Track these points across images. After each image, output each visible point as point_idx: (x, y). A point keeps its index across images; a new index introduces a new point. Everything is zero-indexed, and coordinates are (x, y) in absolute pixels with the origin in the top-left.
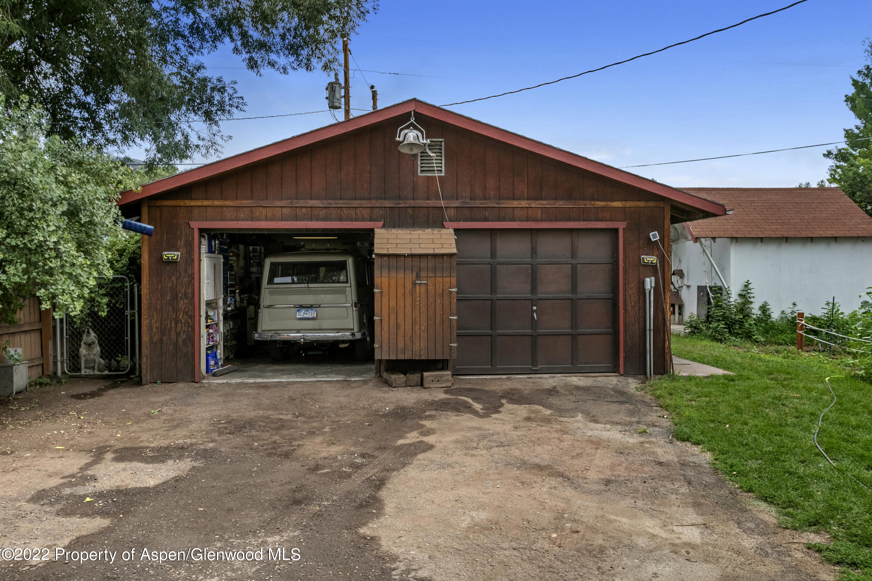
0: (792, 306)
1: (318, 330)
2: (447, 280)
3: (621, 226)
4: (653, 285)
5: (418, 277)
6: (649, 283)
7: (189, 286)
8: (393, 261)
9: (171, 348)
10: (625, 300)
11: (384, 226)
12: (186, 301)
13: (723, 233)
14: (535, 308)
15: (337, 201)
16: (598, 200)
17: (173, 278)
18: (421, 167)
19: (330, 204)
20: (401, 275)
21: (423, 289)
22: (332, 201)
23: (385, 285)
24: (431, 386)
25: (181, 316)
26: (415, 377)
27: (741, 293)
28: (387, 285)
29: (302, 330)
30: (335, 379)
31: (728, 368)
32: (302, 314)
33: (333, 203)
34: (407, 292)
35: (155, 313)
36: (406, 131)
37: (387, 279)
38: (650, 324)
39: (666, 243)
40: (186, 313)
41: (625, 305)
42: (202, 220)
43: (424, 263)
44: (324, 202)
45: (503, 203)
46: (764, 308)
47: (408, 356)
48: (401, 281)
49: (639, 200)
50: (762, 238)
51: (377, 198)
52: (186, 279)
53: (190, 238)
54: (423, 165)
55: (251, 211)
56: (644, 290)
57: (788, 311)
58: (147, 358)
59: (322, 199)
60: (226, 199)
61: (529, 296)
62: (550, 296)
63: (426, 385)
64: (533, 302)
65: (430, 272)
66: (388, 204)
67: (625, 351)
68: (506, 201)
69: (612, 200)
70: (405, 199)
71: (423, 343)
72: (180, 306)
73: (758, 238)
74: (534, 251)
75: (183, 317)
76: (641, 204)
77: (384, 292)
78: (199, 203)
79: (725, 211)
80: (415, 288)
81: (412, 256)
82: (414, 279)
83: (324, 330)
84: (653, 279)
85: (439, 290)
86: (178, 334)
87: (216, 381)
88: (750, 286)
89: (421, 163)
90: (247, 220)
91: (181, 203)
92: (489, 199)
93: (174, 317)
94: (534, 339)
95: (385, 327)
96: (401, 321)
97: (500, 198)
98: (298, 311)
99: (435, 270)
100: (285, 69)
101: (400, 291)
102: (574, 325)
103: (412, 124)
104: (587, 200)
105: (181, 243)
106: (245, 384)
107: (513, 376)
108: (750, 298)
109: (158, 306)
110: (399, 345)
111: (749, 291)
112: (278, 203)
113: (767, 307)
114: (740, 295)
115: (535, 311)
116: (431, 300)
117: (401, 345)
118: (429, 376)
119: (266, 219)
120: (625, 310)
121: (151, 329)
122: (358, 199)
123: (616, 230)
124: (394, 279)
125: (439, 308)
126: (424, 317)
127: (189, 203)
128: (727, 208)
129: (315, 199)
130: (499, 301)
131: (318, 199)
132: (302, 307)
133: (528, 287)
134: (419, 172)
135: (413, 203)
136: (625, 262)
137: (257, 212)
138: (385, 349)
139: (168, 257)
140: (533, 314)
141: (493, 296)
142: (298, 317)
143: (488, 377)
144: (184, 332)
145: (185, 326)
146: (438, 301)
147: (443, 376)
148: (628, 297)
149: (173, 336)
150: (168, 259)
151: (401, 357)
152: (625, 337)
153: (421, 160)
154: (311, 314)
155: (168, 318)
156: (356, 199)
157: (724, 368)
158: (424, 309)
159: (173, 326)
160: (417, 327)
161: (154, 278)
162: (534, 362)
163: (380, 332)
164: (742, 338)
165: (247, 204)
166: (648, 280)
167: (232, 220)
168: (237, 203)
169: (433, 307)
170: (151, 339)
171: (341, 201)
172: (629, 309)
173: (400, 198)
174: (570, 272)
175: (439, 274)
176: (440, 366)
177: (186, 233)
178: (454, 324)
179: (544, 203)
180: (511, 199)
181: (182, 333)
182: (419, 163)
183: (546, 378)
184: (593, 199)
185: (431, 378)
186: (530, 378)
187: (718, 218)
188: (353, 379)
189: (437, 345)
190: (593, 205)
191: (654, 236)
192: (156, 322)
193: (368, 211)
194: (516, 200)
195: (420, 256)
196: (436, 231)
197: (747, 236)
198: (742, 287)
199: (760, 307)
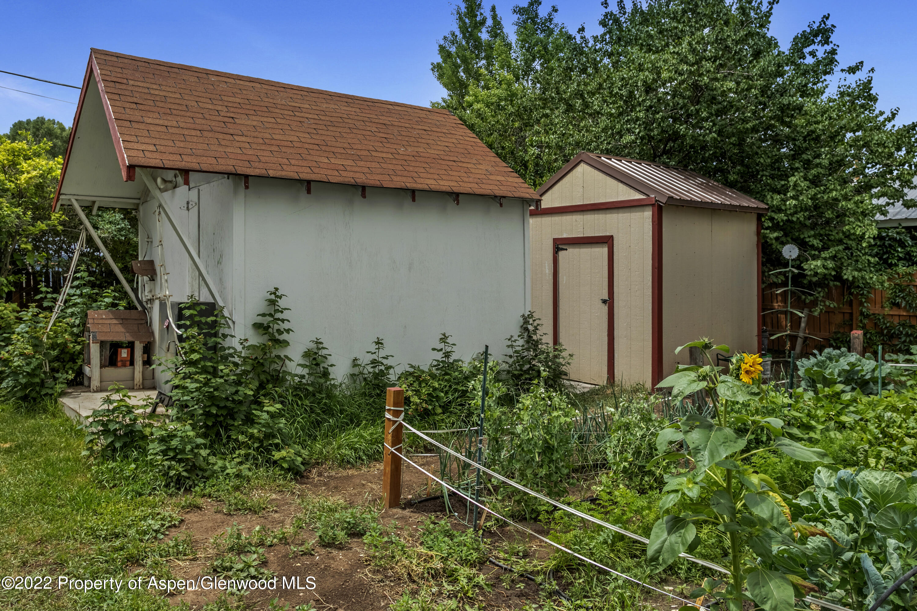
0: (373, 348)
13: (214, 161)
27: (260, 320)
46: (314, 357)
50: (309, 182)
57: (366, 359)
73: (300, 181)
88: (282, 303)
108: (280, 332)
111: (278, 315)
113: (323, 352)
114: (257, 326)
197: (272, 173)
198: (263, 307)
199: (307, 354)
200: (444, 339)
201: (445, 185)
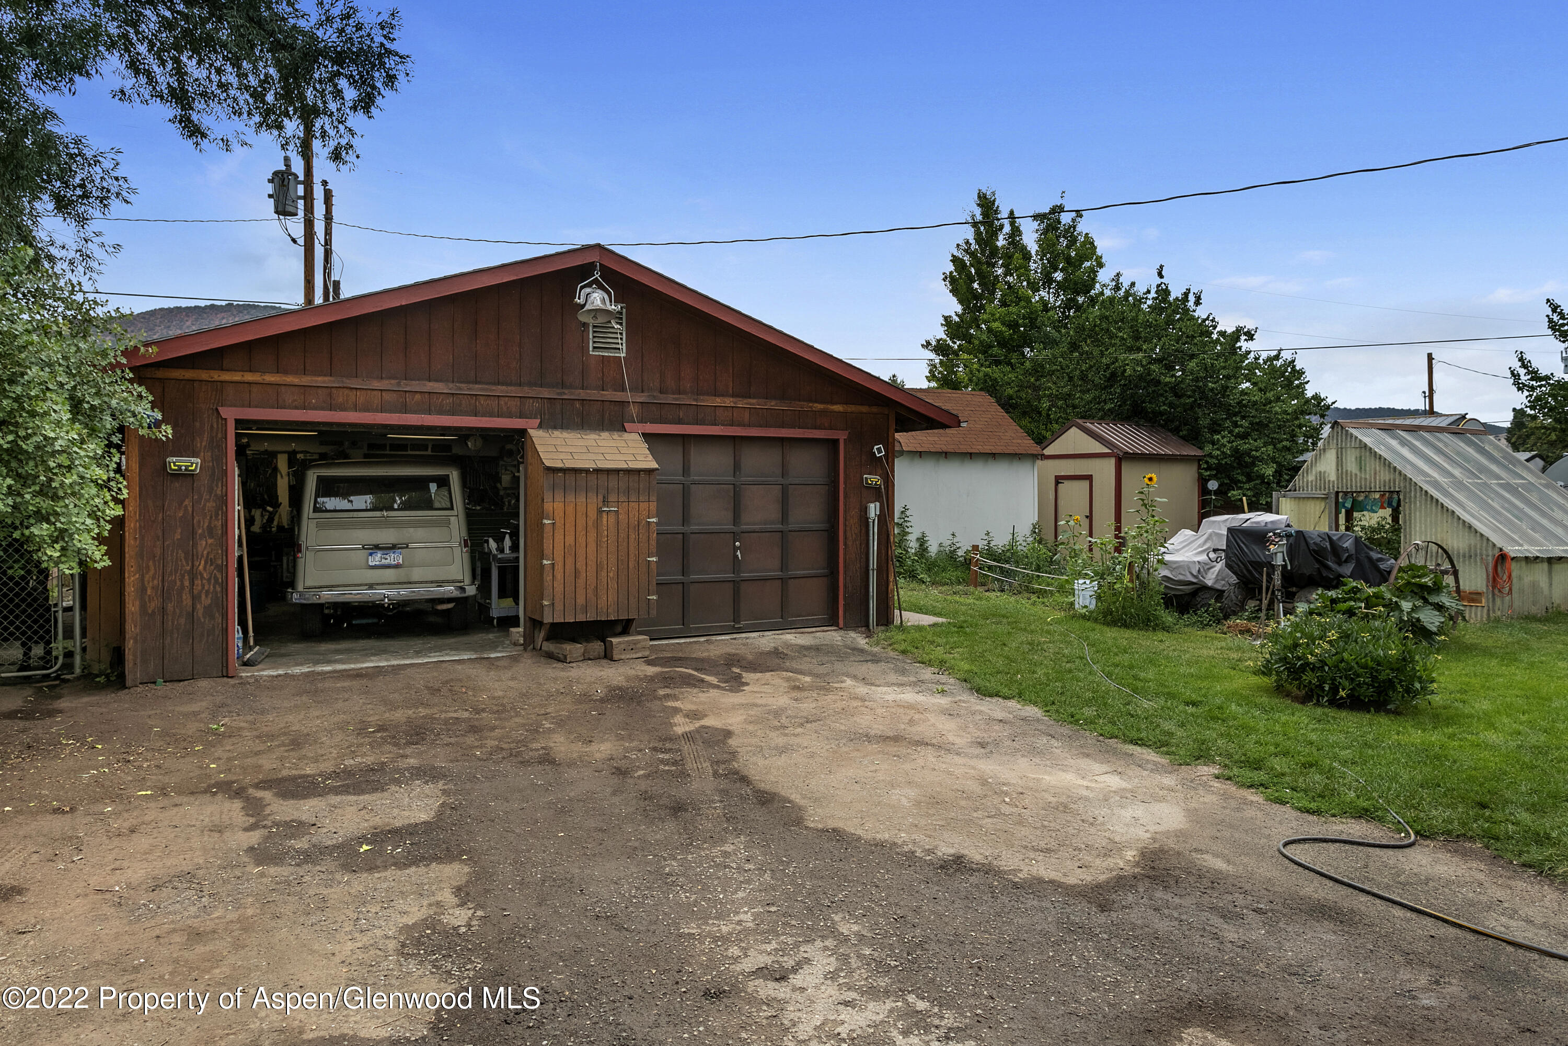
0: (951, 537)
1: (405, 583)
2: (644, 506)
3: (842, 436)
4: (878, 513)
5: (605, 502)
6: (873, 509)
7: (217, 514)
8: (570, 479)
9: (182, 621)
10: (845, 532)
11: (540, 427)
12: (210, 541)
14: (738, 544)
15: (471, 386)
16: (816, 402)
17: (186, 502)
18: (594, 342)
19: (460, 389)
20: (582, 499)
21: (612, 519)
22: (463, 385)
23: (559, 514)
24: (623, 657)
25: (201, 567)
26: (597, 647)
28: (562, 514)
29: (378, 584)
30: (466, 657)
31: (939, 614)
32: (377, 559)
33: (465, 389)
34: (590, 523)
35: (151, 563)
36: (588, 290)
37: (562, 505)
38: (873, 563)
39: (890, 460)
40: (210, 561)
41: (846, 538)
42: (243, 406)
43: (613, 482)
44: (451, 385)
45: (703, 401)
46: (922, 541)
47: (591, 617)
48: (581, 509)
49: (862, 404)
51: (530, 384)
52: (211, 504)
53: (220, 435)
54: (596, 340)
55: (330, 395)
56: (867, 519)
57: (947, 543)
58: (136, 641)
59: (447, 381)
60: (286, 372)
61: (730, 527)
62: (757, 527)
63: (616, 657)
64: (735, 536)
65: (621, 495)
66: (546, 393)
67: (845, 598)
68: (706, 397)
69: (833, 403)
70: (571, 387)
71: (612, 597)
72: (200, 549)
74: (737, 467)
75: (205, 568)
76: (864, 409)
77: (558, 525)
78: (237, 377)
79: (959, 422)
80: (601, 517)
81: (598, 471)
82: (600, 505)
83: (416, 583)
84: (878, 504)
85: (634, 521)
86: (195, 598)
87: (265, 673)
88: (908, 513)
89: (594, 337)
90: (323, 409)
91: (204, 375)
92: (685, 393)
93: (188, 568)
94: (736, 585)
95: (559, 576)
96: (581, 565)
97: (699, 393)
98: (371, 554)
99: (628, 491)
100: (226, 143)
101: (581, 522)
102: (783, 567)
103: (596, 281)
104: (804, 401)
105: (202, 442)
106: (319, 673)
107: (714, 638)
108: (908, 527)
109: (158, 551)
110: (578, 601)
111: (906, 519)
112: (376, 384)
113: (925, 538)
115: (739, 548)
116: (623, 535)
117: (581, 600)
118: (620, 643)
119: (355, 408)
120: (845, 544)
121: (143, 589)
122: (503, 384)
123: (835, 442)
124: (573, 505)
125: (633, 544)
126: (613, 559)
127: (217, 376)
128: (961, 419)
129: (436, 381)
130: (693, 536)
131: (441, 381)
132: (377, 547)
133: (730, 515)
134: (591, 349)
135: (582, 394)
136: (845, 483)
137: (340, 397)
138: (559, 606)
139: (180, 467)
140: (735, 552)
141: (686, 528)
142: (371, 564)
143: (682, 641)
144: (207, 592)
145: (209, 584)
146: (633, 536)
147: (639, 641)
148: (848, 529)
149: (187, 599)
150: (181, 470)
151: (581, 618)
152: (845, 579)
153: (594, 332)
154: (393, 558)
155: (176, 572)
156: (499, 384)
157: (935, 615)
158: (612, 548)
159: (187, 583)
160: (604, 574)
161: (150, 503)
162: (736, 619)
163: (551, 583)
164: (905, 578)
165: (324, 382)
166: (872, 506)
167: (296, 408)
168: (306, 380)
169: (625, 544)
170: (143, 607)
171: (477, 386)
172: (850, 543)
173: (563, 385)
174: (780, 495)
175: (633, 498)
176: (619, 629)
177: (212, 426)
178: (654, 567)
179: (753, 402)
180: (712, 395)
181: (203, 596)
182: (591, 336)
183: (754, 638)
184: (810, 401)
185: (623, 646)
186: (735, 639)
187: (948, 431)
188: (492, 656)
189: (631, 598)
190: (811, 407)
191: (879, 450)
192: (154, 578)
193: (518, 402)
194: (718, 396)
195: (609, 471)
196: (616, 435)
198: (899, 515)
199: (918, 539)
200: (988, 534)
201: (987, 449)
